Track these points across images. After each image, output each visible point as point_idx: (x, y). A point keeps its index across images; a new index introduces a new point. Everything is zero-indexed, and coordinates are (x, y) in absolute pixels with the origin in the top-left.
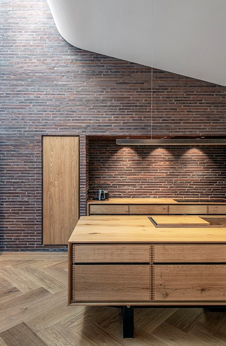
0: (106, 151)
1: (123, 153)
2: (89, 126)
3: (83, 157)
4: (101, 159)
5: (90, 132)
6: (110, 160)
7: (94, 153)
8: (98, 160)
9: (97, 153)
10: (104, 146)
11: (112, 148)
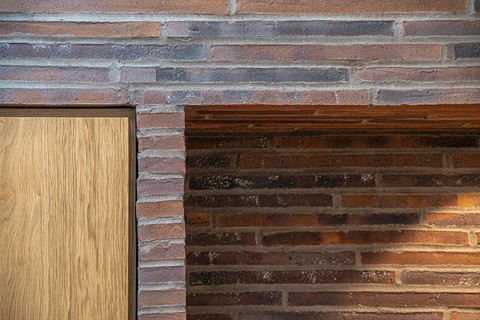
0: (324, 219)
1: (459, 239)
2: (212, 31)
3: (163, 275)
4: (285, 289)
5: (219, 76)
6: (357, 299)
7: (227, 240)
8: (260, 298)
9: (247, 238)
10: (307, 182)
11: (368, 199)
